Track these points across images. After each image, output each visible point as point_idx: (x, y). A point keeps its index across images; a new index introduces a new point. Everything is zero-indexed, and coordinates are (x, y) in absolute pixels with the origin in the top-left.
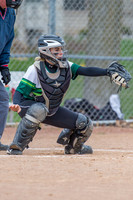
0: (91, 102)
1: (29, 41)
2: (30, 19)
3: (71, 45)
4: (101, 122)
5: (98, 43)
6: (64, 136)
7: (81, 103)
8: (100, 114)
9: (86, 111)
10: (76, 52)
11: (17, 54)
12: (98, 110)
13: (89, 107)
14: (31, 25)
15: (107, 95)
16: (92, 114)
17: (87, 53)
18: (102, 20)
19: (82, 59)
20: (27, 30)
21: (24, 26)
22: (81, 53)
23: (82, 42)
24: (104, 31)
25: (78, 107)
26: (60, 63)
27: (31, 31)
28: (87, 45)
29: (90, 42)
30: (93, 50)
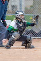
0: (34, 30)
1: (12, 10)
2: (13, 2)
3: (27, 11)
4: (38, 37)
5: (36, 10)
6: (23, 44)
7: (31, 31)
8: (37, 35)
9: (32, 33)
10: (29, 13)
11: (8, 14)
12: (36, 33)
13: (34, 32)
14: (13, 4)
15: (40, 28)
16: (34, 35)
17: (33, 14)
18: (38, 2)
19: (31, 16)
20: (12, 6)
21: (11, 4)
22: (31, 14)
23: (31, 10)
24: (39, 6)
25: (30, 32)
26: (23, 20)
27: (13, 6)
28: (33, 11)
29: (34, 10)
30: (35, 12)
